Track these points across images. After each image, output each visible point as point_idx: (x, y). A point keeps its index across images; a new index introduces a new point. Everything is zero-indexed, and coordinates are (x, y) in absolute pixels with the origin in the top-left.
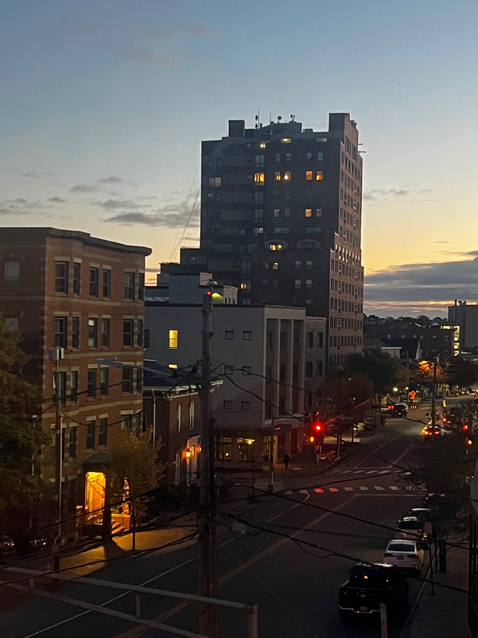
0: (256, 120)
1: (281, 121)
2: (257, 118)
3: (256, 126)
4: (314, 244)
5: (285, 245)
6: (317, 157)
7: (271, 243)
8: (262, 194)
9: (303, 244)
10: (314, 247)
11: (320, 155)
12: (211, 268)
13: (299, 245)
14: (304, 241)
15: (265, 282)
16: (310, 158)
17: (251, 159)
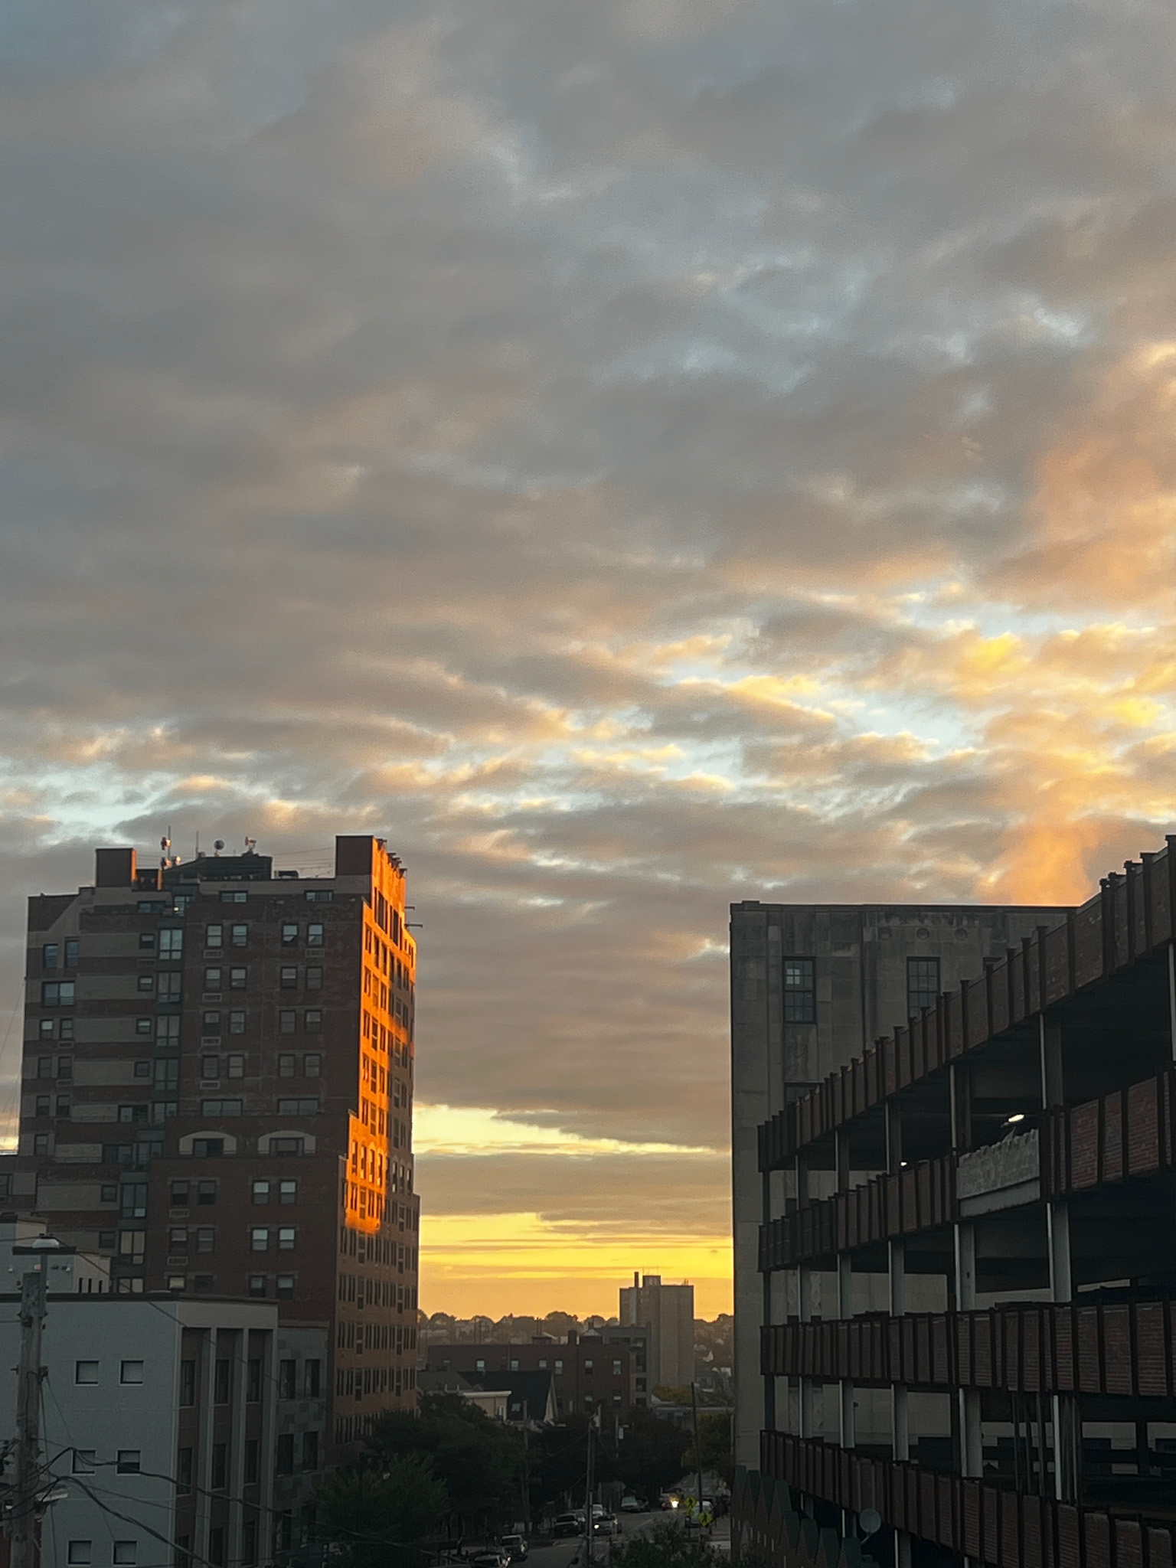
0: (163, 849)
1: (222, 853)
2: (164, 843)
3: (164, 863)
4: (300, 1142)
5: (230, 1145)
6: (308, 936)
7: (195, 1140)
8: (175, 1021)
9: (274, 1142)
10: (300, 1148)
11: (316, 930)
12: (44, 1204)
13: (264, 1145)
14: (275, 1135)
15: (180, 1237)
16: (291, 938)
17: (150, 939)
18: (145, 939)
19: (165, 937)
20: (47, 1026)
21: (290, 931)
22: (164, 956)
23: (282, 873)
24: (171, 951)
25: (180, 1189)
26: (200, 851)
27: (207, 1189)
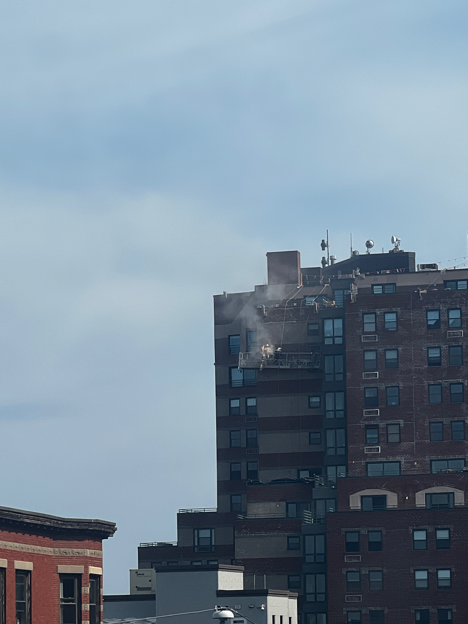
0: (323, 249)
1: (372, 251)
2: (324, 245)
3: (324, 262)
4: (451, 495)
5: (392, 501)
6: (449, 319)
7: (362, 497)
8: (340, 396)
9: (428, 496)
10: (451, 502)
11: (455, 314)
12: (240, 553)
13: (420, 500)
14: (429, 490)
15: (353, 578)
16: (435, 321)
17: (316, 327)
18: (312, 327)
19: (328, 326)
20: (235, 403)
21: (433, 316)
22: (328, 342)
23: (423, 266)
24: (333, 337)
25: (352, 538)
26: (353, 251)
27: (375, 538)
